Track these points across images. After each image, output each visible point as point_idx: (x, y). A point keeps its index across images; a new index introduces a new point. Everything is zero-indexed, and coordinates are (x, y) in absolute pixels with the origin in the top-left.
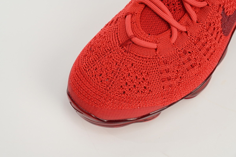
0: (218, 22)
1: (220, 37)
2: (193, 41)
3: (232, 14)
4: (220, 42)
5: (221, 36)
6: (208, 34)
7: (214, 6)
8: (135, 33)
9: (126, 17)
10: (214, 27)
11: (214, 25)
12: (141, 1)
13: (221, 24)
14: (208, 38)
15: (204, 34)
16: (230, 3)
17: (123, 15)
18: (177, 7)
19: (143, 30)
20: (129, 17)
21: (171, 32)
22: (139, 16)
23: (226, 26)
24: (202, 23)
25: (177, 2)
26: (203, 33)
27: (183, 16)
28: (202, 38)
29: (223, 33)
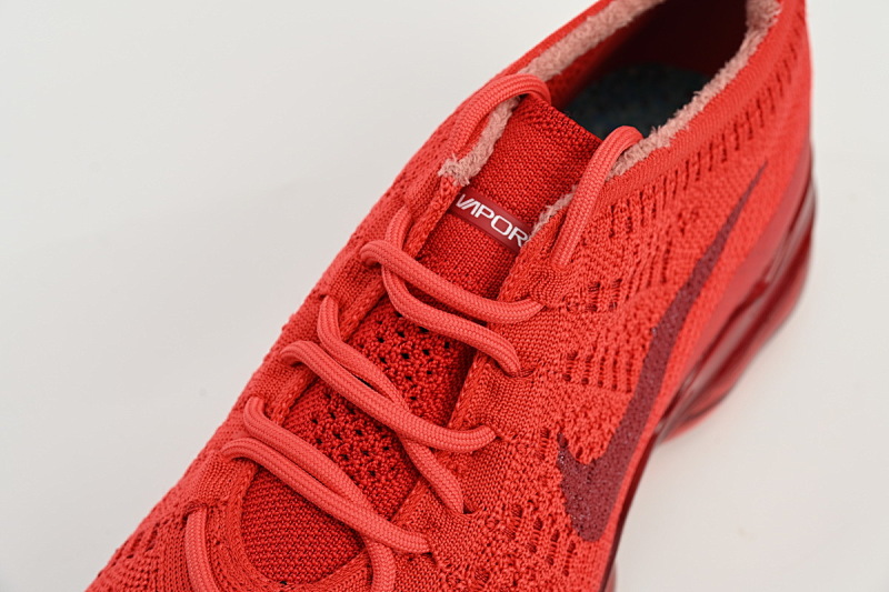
0: (549, 496)
1: (570, 551)
2: (460, 585)
3: (602, 452)
4: (570, 570)
5: (573, 546)
6: (516, 551)
7: (523, 441)
8: (226, 584)
9: (185, 518)
10: (538, 518)
11: (536, 509)
12: (237, 453)
13: (563, 501)
14: (518, 564)
15: (499, 552)
16: (586, 416)
17: (176, 514)
18: (380, 462)
19: (257, 567)
20: (197, 521)
21: (370, 561)
22: (238, 512)
23: (583, 504)
24: (485, 513)
25: (379, 442)
26: (494, 549)
27: (411, 490)
28: (496, 568)
29: (579, 534)
